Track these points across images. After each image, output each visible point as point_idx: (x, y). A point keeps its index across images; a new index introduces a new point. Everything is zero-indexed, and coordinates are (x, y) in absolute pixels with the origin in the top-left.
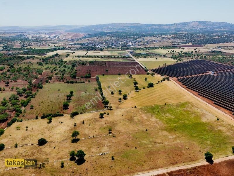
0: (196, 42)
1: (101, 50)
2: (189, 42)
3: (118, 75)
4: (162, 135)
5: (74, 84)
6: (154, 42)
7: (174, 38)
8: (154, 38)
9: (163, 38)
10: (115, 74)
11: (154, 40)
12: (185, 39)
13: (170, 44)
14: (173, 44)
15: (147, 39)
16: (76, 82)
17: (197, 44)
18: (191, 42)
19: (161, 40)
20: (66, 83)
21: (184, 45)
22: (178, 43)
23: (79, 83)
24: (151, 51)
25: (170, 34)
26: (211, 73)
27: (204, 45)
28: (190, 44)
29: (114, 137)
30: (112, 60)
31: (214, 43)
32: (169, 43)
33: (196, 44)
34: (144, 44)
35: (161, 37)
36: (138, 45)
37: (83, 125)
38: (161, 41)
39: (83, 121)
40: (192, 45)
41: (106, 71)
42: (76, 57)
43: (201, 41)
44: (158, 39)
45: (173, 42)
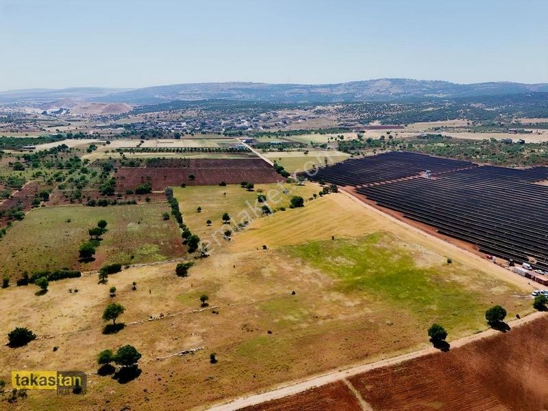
0: (390, 120)
1: (177, 137)
2: (375, 119)
3: (220, 185)
4: (331, 300)
5: (109, 208)
6: (300, 121)
7: (340, 111)
8: (298, 113)
9: (319, 112)
10: (213, 184)
11: (299, 117)
12: (365, 114)
13: (335, 124)
14: (341, 123)
15: (282, 114)
16: (114, 204)
17: (391, 123)
18: (379, 119)
19: (313, 115)
20: (89, 205)
21: (365, 125)
22: (352, 121)
23: (121, 204)
24: (293, 138)
25: (333, 104)
26: (424, 175)
27: (406, 126)
28: (376, 123)
29: (214, 312)
30: (202, 156)
31: (426, 120)
32: (333, 120)
34: (276, 125)
35: (313, 110)
36: (264, 127)
37: (133, 293)
38: (313, 118)
39: (134, 284)
40: (380, 125)
41: (190, 177)
42: (113, 151)
43: (399, 116)
44: (307, 113)
45: (339, 121)
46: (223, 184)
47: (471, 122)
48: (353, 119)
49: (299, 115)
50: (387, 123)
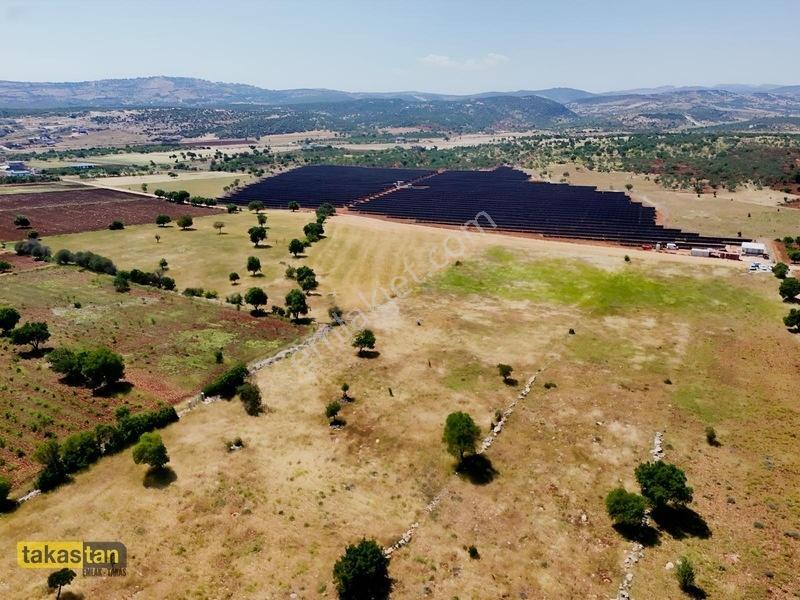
0: (230, 132)
2: (203, 132)
6: (74, 135)
7: (140, 119)
8: (65, 122)
9: (99, 120)
11: (69, 128)
12: (185, 124)
13: (144, 139)
14: (154, 137)
15: (29, 123)
17: (233, 136)
18: (211, 131)
19: (95, 126)
21: (193, 140)
22: (170, 134)
25: (121, 109)
27: (259, 139)
28: (209, 137)
31: (279, 132)
32: (136, 133)
33: (228, 136)
34: (31, 142)
35: (88, 118)
36: (9, 146)
38: (98, 130)
40: (217, 139)
43: (240, 126)
44: (78, 122)
45: (150, 135)
46: (117, 226)
47: (338, 133)
48: (169, 131)
49: (66, 125)
50: (226, 136)
